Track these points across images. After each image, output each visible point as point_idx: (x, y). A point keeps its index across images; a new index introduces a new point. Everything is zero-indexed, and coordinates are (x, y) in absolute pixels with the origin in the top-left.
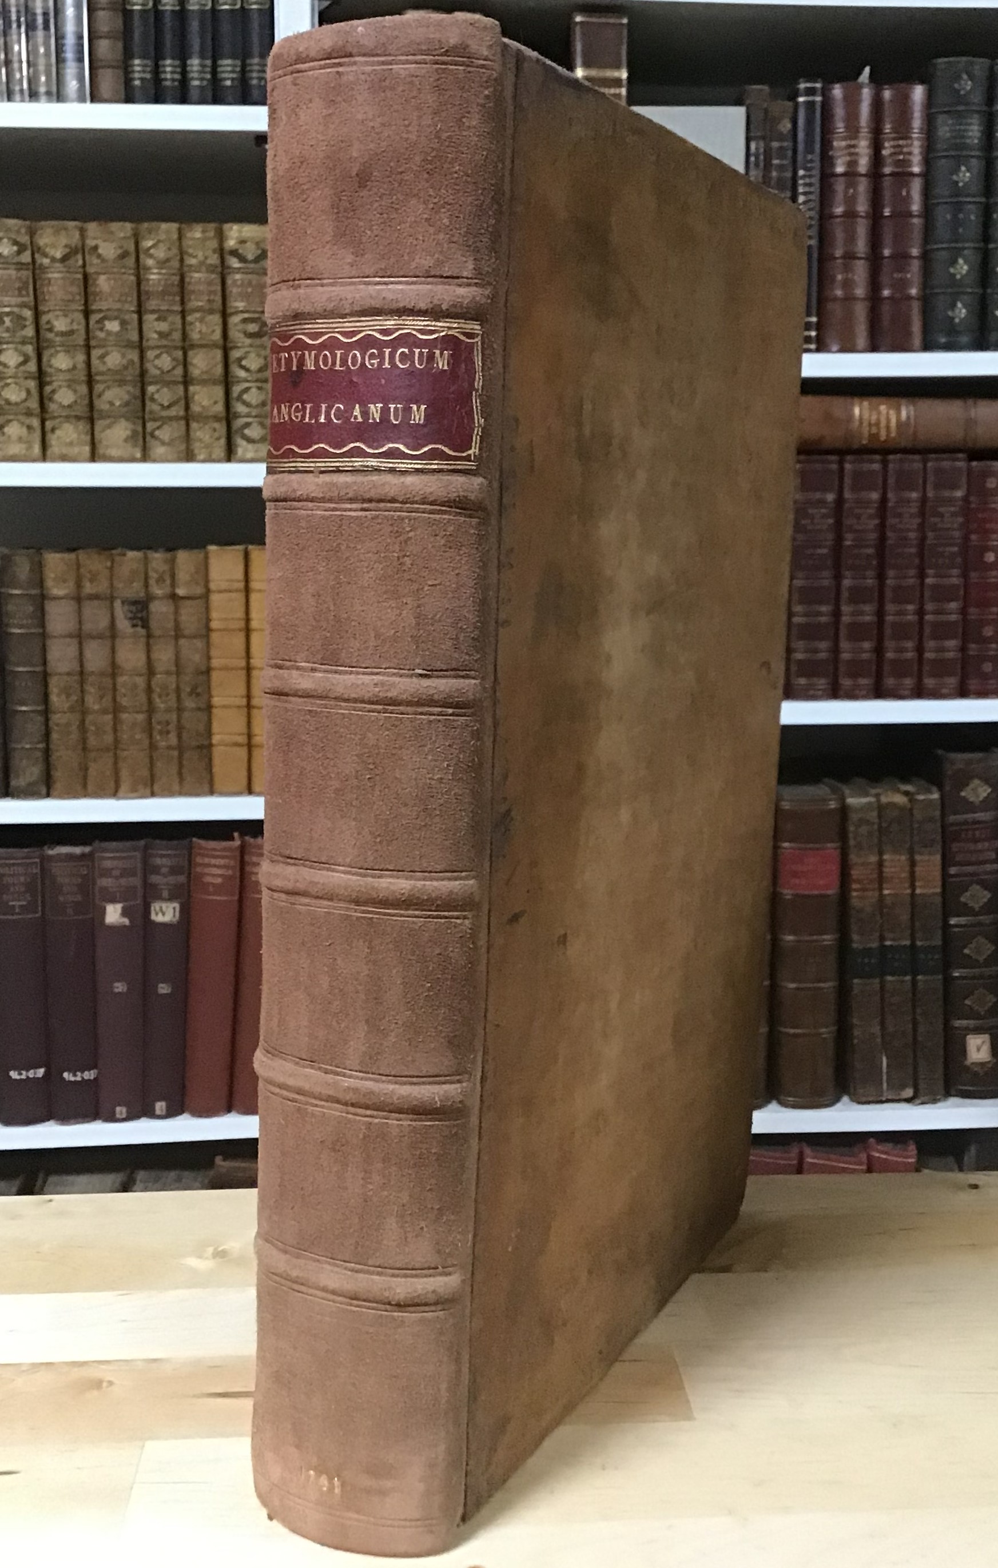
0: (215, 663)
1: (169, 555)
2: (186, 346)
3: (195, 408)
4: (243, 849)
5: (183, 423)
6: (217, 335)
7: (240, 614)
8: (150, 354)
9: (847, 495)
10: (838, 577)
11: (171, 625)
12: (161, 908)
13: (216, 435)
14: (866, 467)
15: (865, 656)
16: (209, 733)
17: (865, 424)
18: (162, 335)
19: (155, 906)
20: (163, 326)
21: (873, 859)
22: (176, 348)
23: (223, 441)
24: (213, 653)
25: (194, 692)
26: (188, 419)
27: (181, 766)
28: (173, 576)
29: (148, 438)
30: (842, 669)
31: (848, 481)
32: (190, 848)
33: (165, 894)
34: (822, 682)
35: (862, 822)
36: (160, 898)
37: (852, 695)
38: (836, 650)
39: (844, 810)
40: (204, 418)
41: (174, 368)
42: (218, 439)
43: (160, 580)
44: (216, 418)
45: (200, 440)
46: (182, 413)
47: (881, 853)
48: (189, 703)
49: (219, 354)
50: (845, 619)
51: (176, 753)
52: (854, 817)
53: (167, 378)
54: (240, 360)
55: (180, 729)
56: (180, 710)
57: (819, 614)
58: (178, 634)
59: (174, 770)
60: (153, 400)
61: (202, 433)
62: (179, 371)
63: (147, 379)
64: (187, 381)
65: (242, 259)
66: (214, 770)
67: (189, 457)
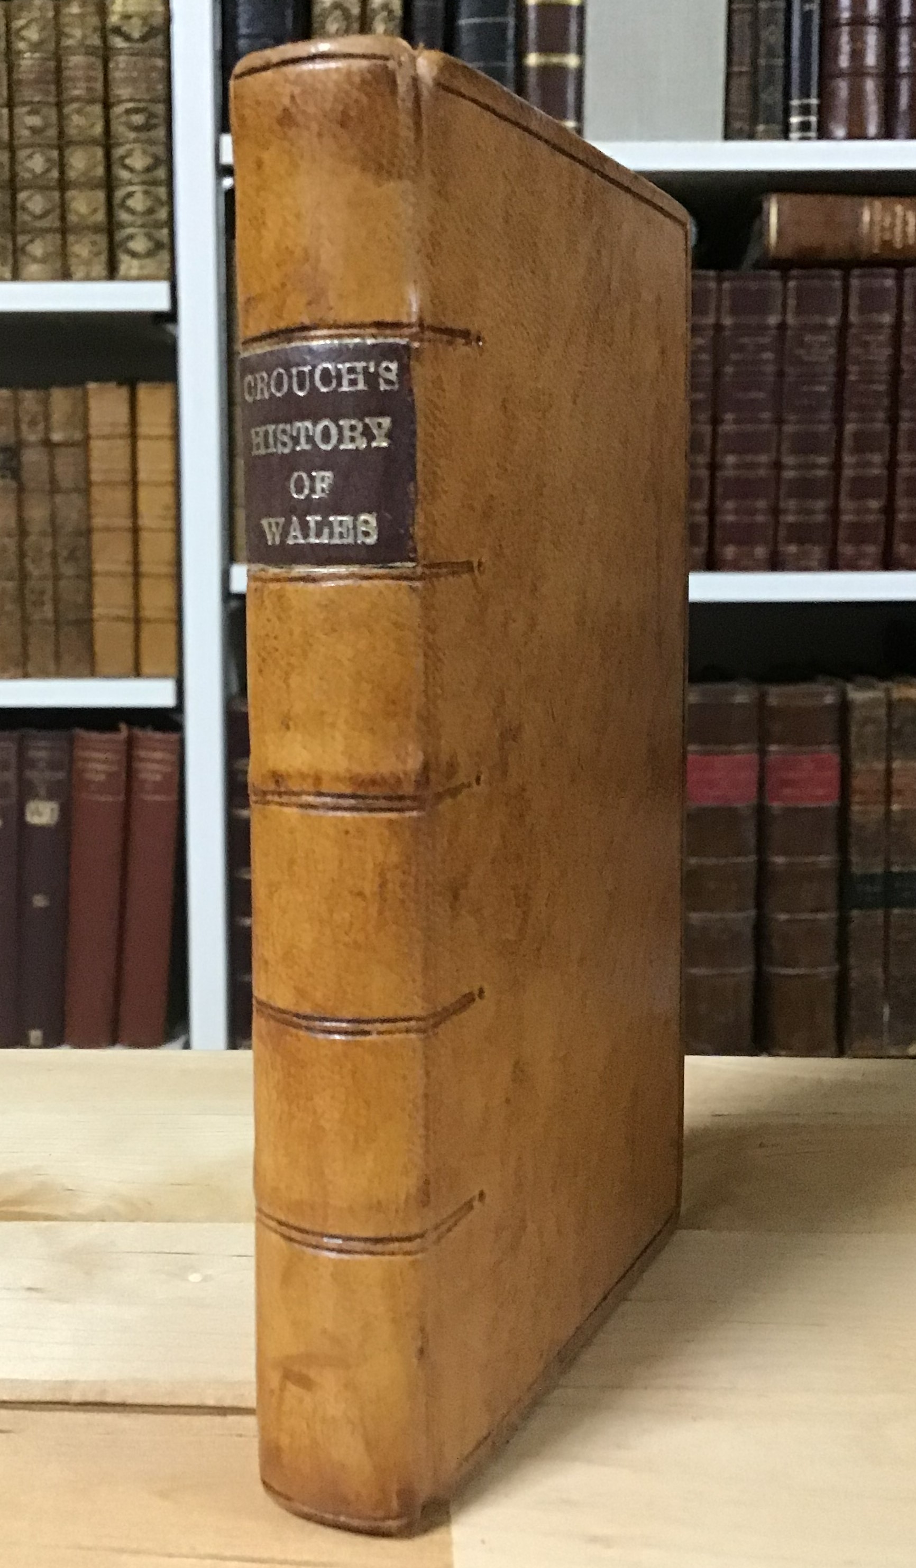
0: (98, 522)
1: (42, 393)
2: (63, 143)
3: (72, 218)
4: (131, 743)
5: (58, 236)
6: (98, 129)
7: (125, 464)
8: (22, 154)
9: (853, 318)
10: (839, 422)
11: (45, 476)
12: (37, 808)
13: (95, 249)
14: (876, 283)
15: (871, 518)
16: (90, 605)
17: (877, 228)
18: (34, 130)
19: (31, 806)
20: (35, 121)
21: (880, 766)
22: (50, 146)
23: (104, 257)
24: (95, 510)
25: (72, 557)
26: (64, 230)
27: (57, 643)
28: (47, 417)
29: (19, 254)
30: (842, 534)
31: (854, 301)
32: (71, 741)
33: (42, 791)
34: (817, 552)
35: (867, 721)
36: (36, 796)
37: (853, 566)
38: (834, 511)
39: (844, 707)
40: (83, 229)
41: (48, 170)
42: (98, 254)
43: (33, 423)
44: (96, 229)
45: (78, 256)
46: (57, 224)
47: (889, 760)
48: (68, 570)
49: (99, 153)
50: (848, 473)
51: (52, 629)
52: (857, 715)
53: (40, 182)
54: (123, 158)
55: (56, 600)
56: (57, 578)
57: (815, 466)
58: (54, 488)
59: (49, 648)
60: (24, 209)
61: (81, 248)
62: (55, 174)
63: (18, 185)
64: (63, 185)
65: (127, 38)
66: (98, 648)
67: (65, 275)
